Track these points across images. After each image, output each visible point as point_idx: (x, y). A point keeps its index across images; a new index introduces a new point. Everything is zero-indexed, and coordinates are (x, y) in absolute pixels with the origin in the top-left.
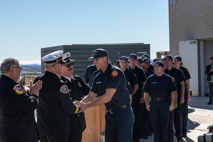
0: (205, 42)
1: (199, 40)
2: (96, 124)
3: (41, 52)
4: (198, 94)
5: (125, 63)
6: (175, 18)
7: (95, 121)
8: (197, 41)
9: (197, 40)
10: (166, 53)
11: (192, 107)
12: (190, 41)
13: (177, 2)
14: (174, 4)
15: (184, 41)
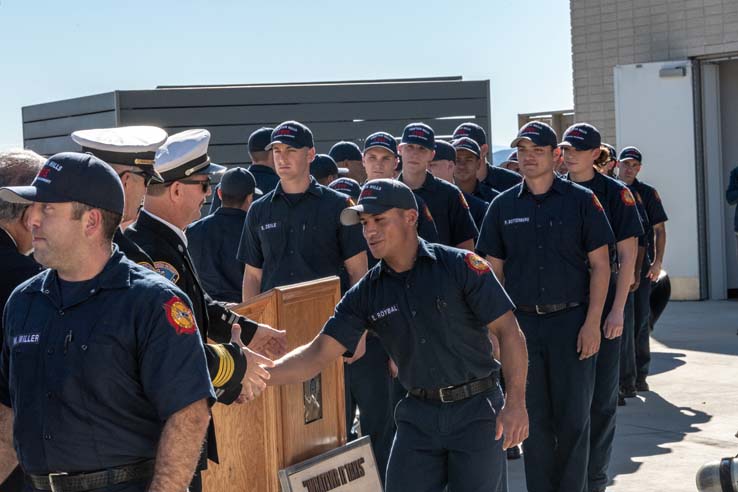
0: (725, 66)
1: (699, 60)
2: (262, 423)
3: (24, 123)
4: (698, 291)
5: (385, 158)
7: (256, 413)
8: (689, 65)
9: (692, 58)
10: (559, 117)
11: (670, 347)
12: (660, 65)
15: (634, 66)
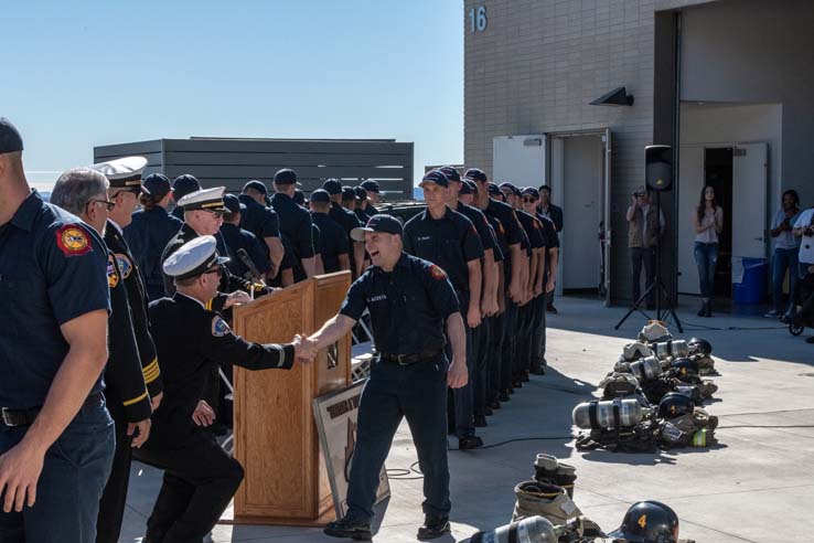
0: (568, 140)
1: (550, 135)
3: (95, 158)
6: (482, 71)
8: (543, 138)
9: (546, 134)
13: (489, 22)
14: (481, 29)
15: (507, 137)
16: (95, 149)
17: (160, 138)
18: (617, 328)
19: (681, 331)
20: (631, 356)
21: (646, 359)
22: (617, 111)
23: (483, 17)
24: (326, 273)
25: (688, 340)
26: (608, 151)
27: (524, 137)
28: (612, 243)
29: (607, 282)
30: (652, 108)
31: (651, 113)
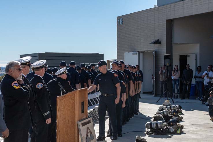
0: (144, 53)
6: (121, 35)
8: (138, 52)
9: (138, 51)
13: (123, 22)
15: (128, 52)
16: (20, 55)
17: (37, 53)
18: (157, 102)
19: (174, 103)
20: (161, 110)
21: (165, 110)
22: (157, 45)
23: (122, 21)
24: (81, 88)
25: (175, 105)
26: (154, 56)
27: (132, 52)
28: (155, 80)
29: (154, 90)
30: (166, 45)
31: (166, 46)
